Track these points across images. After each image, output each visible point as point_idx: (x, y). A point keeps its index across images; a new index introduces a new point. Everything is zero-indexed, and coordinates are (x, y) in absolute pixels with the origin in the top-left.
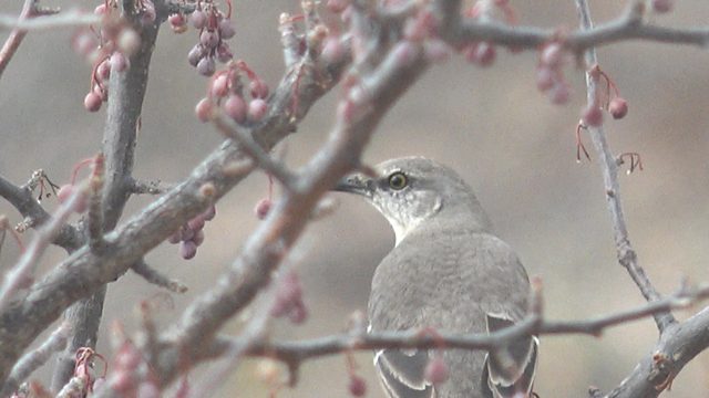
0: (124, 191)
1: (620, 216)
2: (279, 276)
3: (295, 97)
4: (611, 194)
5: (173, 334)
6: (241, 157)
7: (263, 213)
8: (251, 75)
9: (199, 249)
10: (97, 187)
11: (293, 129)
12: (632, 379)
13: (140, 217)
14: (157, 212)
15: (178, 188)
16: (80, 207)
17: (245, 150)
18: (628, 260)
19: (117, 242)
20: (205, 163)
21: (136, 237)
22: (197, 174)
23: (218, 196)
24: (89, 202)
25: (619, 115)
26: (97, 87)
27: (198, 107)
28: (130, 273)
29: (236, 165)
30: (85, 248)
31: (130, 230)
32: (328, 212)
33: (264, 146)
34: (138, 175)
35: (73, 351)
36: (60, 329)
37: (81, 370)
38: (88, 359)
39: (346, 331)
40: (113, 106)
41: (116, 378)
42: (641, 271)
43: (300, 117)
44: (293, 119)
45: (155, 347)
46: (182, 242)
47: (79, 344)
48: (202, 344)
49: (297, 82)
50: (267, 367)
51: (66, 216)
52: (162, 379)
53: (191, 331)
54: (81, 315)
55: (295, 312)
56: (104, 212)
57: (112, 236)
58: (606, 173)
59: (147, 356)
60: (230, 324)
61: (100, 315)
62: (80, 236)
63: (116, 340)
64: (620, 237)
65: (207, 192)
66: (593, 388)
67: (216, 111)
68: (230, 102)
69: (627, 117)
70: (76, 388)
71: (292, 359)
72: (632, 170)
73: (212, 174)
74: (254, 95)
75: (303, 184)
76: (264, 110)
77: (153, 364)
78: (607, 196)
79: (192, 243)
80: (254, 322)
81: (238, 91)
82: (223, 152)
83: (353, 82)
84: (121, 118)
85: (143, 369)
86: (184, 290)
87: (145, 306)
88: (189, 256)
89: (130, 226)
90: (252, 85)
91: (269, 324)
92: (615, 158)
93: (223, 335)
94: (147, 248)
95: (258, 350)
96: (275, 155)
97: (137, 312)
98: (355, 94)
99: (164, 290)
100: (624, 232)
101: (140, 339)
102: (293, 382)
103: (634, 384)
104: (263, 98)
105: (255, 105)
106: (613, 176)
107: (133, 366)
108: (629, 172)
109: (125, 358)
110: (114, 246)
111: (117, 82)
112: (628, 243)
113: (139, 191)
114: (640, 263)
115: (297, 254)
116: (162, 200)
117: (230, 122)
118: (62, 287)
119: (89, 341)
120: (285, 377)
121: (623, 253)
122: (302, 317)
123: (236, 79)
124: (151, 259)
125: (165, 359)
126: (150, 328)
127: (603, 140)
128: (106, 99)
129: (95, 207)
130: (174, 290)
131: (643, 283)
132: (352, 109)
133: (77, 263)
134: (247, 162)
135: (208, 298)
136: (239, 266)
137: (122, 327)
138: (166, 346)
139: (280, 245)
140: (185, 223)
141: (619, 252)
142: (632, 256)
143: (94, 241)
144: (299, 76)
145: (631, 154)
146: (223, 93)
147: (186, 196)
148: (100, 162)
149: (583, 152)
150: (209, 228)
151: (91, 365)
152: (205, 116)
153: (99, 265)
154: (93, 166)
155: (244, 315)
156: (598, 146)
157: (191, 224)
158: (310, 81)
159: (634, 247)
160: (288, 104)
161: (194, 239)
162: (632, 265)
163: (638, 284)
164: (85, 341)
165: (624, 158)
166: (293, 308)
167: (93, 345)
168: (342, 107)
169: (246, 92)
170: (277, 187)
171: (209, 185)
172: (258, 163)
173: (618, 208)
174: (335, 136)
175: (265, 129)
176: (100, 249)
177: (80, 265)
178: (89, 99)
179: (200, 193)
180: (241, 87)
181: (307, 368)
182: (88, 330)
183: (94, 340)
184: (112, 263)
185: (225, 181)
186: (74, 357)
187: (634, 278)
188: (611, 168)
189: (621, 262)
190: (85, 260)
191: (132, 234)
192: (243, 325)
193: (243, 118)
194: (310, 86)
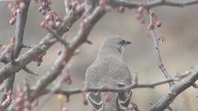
0: (21, 47)
1: (159, 54)
2: (64, 71)
3: (69, 21)
4: (157, 48)
5: (34, 87)
6: (53, 38)
7: (60, 53)
8: (56, 15)
9: (41, 63)
10: (13, 46)
11: (68, 30)
12: (162, 100)
13: (25, 54)
14: (30, 53)
15: (36, 47)
16: (8, 52)
17: (55, 36)
18: (161, 67)
19: (19, 62)
20: (43, 40)
21: (24, 60)
22: (41, 43)
23: (47, 49)
24: (11, 50)
25: (159, 26)
26: (13, 18)
27: (42, 24)
28: (22, 70)
29: (52, 40)
30: (10, 63)
31: (22, 58)
32: (78, 53)
33: (60, 35)
34: (25, 43)
35: (6, 92)
36: (3, 86)
37: (8, 97)
38: (10, 94)
39: (83, 87)
40: (18, 23)
41: (18, 100)
42: (165, 70)
43: (70, 27)
44: (68, 27)
45: (29, 91)
46: (37, 61)
47: (8, 90)
48: (43, 90)
49: (69, 17)
50: (60, 97)
51: (5, 54)
52: (31, 100)
53: (39, 87)
54: (8, 81)
55: (68, 81)
56: (15, 53)
57: (17, 60)
58: (155, 42)
59: (27, 94)
60: (50, 85)
61: (14, 81)
62: (8, 59)
63: (18, 89)
64: (159, 60)
65: (44, 48)
66: (152, 102)
67: (47, 25)
68: (51, 23)
69: (161, 26)
70: (7, 102)
71: (67, 94)
72: (163, 41)
73: (45, 42)
74: (57, 21)
75: (71, 46)
76: (60, 25)
77: (29, 96)
78: (156, 49)
79: (40, 62)
80: (57, 84)
81: (53, 19)
82: (48, 37)
83: (85, 17)
84: (20, 26)
85: (26, 97)
86: (37, 75)
87: (26, 79)
88: (39, 65)
89: (22, 57)
90: (57, 18)
91: (61, 84)
92: (158, 38)
93: (48, 88)
94: (27, 63)
95: (58, 92)
96: (63, 38)
97: (24, 81)
98: (85, 21)
99: (32, 75)
100: (160, 59)
101: (25, 89)
102: (68, 101)
103: (163, 101)
104: (60, 21)
105: (57, 23)
106: (157, 43)
107: (23, 96)
108: (162, 42)
109: (21, 94)
110: (18, 63)
111: (19, 17)
112: (161, 62)
113: (25, 47)
114: (165, 67)
115: (69, 65)
116: (31, 50)
117: (51, 28)
118: (3, 74)
119: (11, 89)
120: (65, 99)
121: (160, 65)
122: (70, 83)
123: (52, 16)
124: (28, 66)
125: (32, 94)
126: (28, 85)
127: (154, 33)
128: (16, 21)
129: (13, 52)
130: (35, 75)
131: (165, 73)
132: (85, 25)
133: (7, 67)
134: (55, 39)
135: (44, 77)
136: (53, 68)
137: (20, 86)
138: (32, 91)
139: (64, 62)
140: (38, 56)
141: (159, 64)
142: (162, 65)
143: (12, 61)
144: (70, 15)
145: (162, 37)
146: (49, 20)
147: (38, 49)
148: (14, 39)
149: (149, 36)
150: (44, 58)
151: (11, 96)
152: (43, 26)
153: (14, 68)
154: (12, 40)
155: (54, 82)
156: (153, 35)
157: (39, 56)
158: (73, 17)
159: (163, 63)
160: (66, 23)
161: (40, 61)
162: (162, 68)
163: (164, 73)
165: (160, 38)
166: (68, 80)
167: (12, 90)
168: (82, 24)
169: (55, 20)
170: (63, 46)
171: (44, 46)
172: (58, 40)
173: (159, 52)
174: (80, 32)
175: (60, 30)
176: (14, 63)
177: (8, 68)
178: (11, 21)
179: (42, 48)
180: (54, 18)
181: (72, 97)
182: (10, 86)
183: (12, 89)
184: (17, 68)
185: (49, 45)
186: (6, 93)
187: (163, 72)
188: (157, 41)
189: (160, 67)
190: (10, 66)
191: (23, 59)
192: (53, 85)
193: (54, 27)
194: (73, 18)
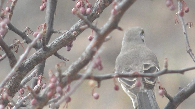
0: (51, 33)
1: (187, 40)
2: (95, 57)
3: (99, 8)
4: (185, 33)
5: (66, 73)
6: (84, 25)
7: (91, 39)
8: (87, 2)
9: (72, 49)
10: (45, 32)
11: (99, 17)
12: (191, 84)
13: (56, 41)
14: (61, 39)
15: (67, 33)
16: (40, 38)
17: (86, 23)
18: (189, 51)
19: (50, 47)
20: (74, 26)
21: (55, 46)
22: (72, 29)
23: (78, 35)
24: (42, 36)
25: (187, 11)
26: (43, 4)
27: (73, 10)
28: (53, 55)
29: (83, 27)
30: (41, 49)
31: (53, 44)
32: (108, 40)
33: (90, 21)
34: (55, 28)
35: (37, 76)
36: (34, 71)
37: (39, 82)
38: (41, 79)
39: (114, 72)
40: (48, 9)
41: (50, 85)
42: (193, 54)
43: (100, 13)
44: (98, 14)
45: (61, 76)
46: (67, 47)
48: (74, 76)
49: (100, 3)
50: (91, 82)
51: (36, 40)
52: (63, 85)
53: (70, 72)
54: (39, 66)
55: (99, 67)
56: (46, 38)
57: (48, 46)
58: (183, 27)
59: (59, 79)
60: (82, 70)
61: (44, 66)
62: (39, 45)
63: (50, 75)
64: (187, 45)
66: (180, 86)
67: (78, 12)
68: (81, 9)
69: (190, 11)
70: (38, 87)
71: (98, 80)
72: (190, 27)
73: (76, 29)
74: (88, 7)
75: (102, 32)
76: (90, 11)
77: (60, 81)
78: (184, 34)
79: (70, 47)
80: (88, 70)
81: (83, 6)
82: (79, 23)
83: (115, 4)
84: (50, 12)
85: (58, 82)
86: (68, 60)
87: (58, 65)
88: (69, 50)
89: (54, 43)
90: (87, 4)
91: (92, 70)
92: (186, 23)
93: (79, 73)
94: (58, 49)
95: (89, 77)
96: (94, 24)
97: (56, 67)
98: (116, 7)
99: (63, 61)
100: (188, 43)
101: (57, 74)
102: (99, 86)
103: (191, 85)
104: (90, 8)
105: (88, 10)
106: (186, 29)
107: (55, 82)
108: (189, 27)
109: (53, 80)
111: (49, 3)
112: (189, 47)
113: (55, 32)
114: (193, 52)
115: (100, 51)
116: (62, 36)
117: (82, 15)
118: (35, 60)
119: (41, 74)
120: (97, 85)
121: (188, 49)
122: (101, 69)
123: (83, 3)
124: (59, 52)
125: (64, 80)
126: (60, 71)
127: (183, 20)
128: (46, 7)
129: (44, 38)
130: (66, 60)
131: (193, 57)
132: (115, 11)
133: (39, 53)
134: (86, 26)
135: (76, 63)
136: (84, 54)
137: (52, 71)
138: (64, 76)
139: (95, 48)
140: (68, 42)
141: (187, 49)
142: (190, 50)
143: (44, 47)
144: (100, 2)
145: (190, 23)
146: (79, 6)
147: (69, 35)
148: (45, 26)
149: (177, 22)
150: (74, 43)
151: (42, 80)
152: (74, 13)
153: (45, 54)
154: (43, 26)
155: (85, 68)
156: (181, 20)
157: (70, 42)
158: (103, 3)
159: (192, 48)
160: (97, 10)
161: (70, 46)
162: (190, 53)
163: (192, 58)
164: (40, 74)
165: (188, 24)
166: (99, 66)
167: (42, 75)
168: (113, 11)
169: (86, 6)
170: (94, 33)
171: (75, 32)
172: (89, 26)
173: (187, 37)
174: (111, 19)
175: (91, 17)
176: (45, 49)
177: (40, 54)
178: (41, 7)
179: (73, 34)
181: (103, 82)
182: (41, 71)
183: (43, 73)
184: (49, 53)
185: (79, 31)
186: (37, 78)
187: (191, 56)
188: (185, 26)
189: (188, 52)
190: (41, 52)
191: (54, 45)
192: (85, 71)
193: (85, 13)
194: (103, 5)
